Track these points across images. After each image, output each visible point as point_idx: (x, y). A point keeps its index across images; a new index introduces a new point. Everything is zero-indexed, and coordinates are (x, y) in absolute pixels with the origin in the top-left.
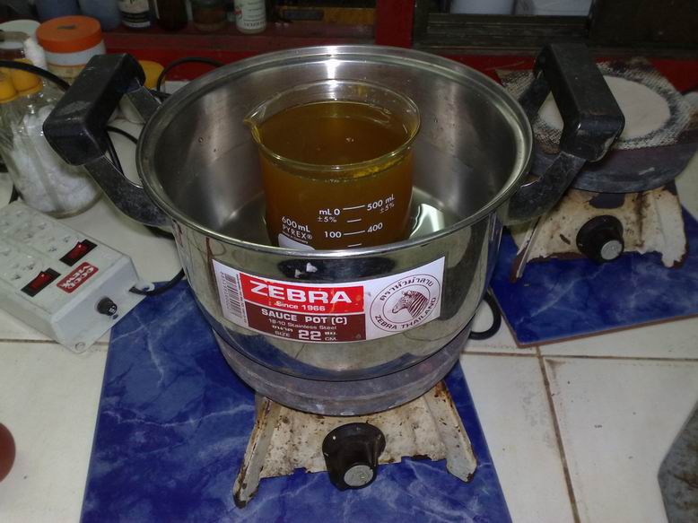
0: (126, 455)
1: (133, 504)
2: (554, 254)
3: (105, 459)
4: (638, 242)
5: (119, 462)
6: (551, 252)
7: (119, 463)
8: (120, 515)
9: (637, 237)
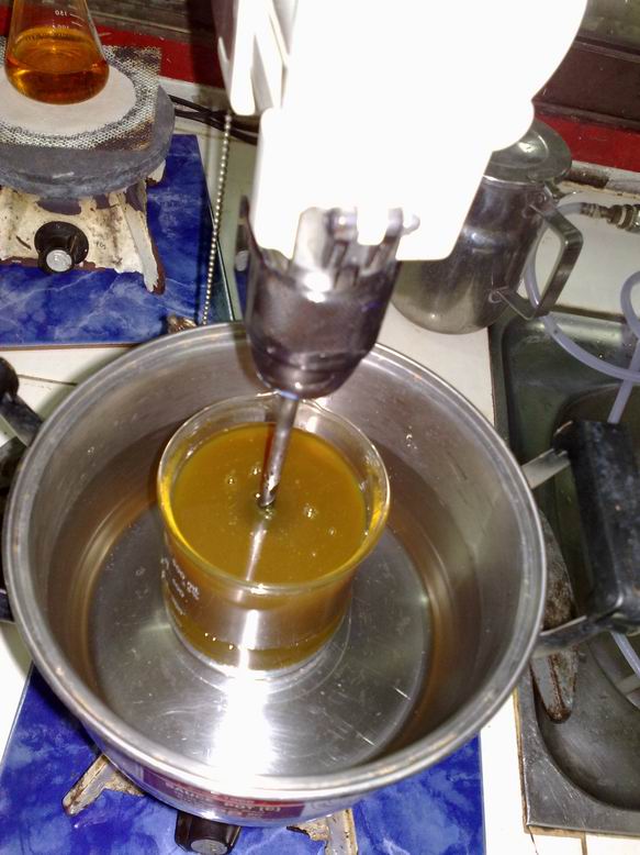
0: (52, 744)
1: (49, 818)
2: (14, 258)
3: (26, 742)
4: (115, 259)
5: (42, 751)
6: (11, 254)
7: (41, 754)
8: (32, 829)
9: (112, 253)
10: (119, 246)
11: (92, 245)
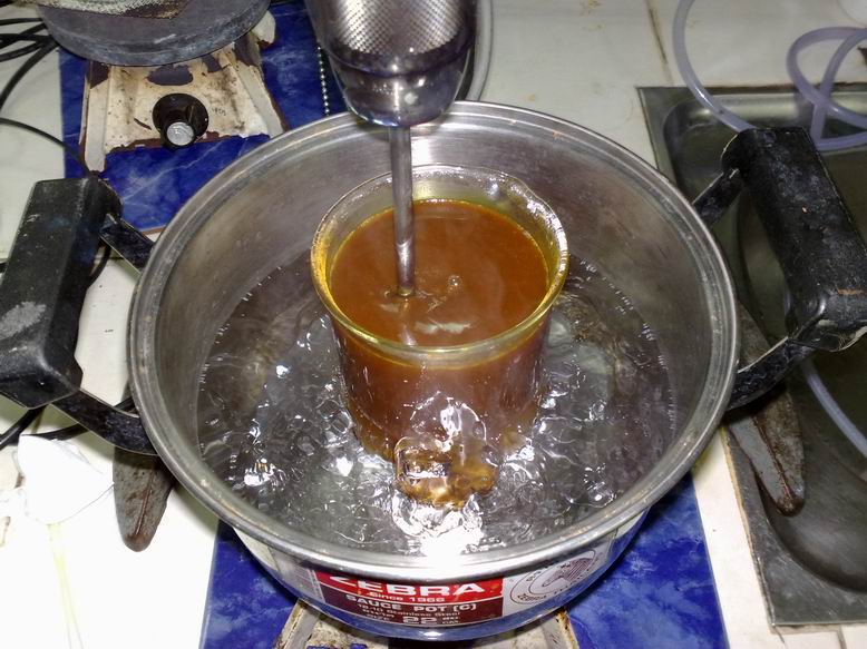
3: (223, 612)
4: (237, 124)
5: (240, 619)
6: (133, 139)
7: (240, 622)
9: (233, 118)
10: (239, 109)
11: (211, 113)
